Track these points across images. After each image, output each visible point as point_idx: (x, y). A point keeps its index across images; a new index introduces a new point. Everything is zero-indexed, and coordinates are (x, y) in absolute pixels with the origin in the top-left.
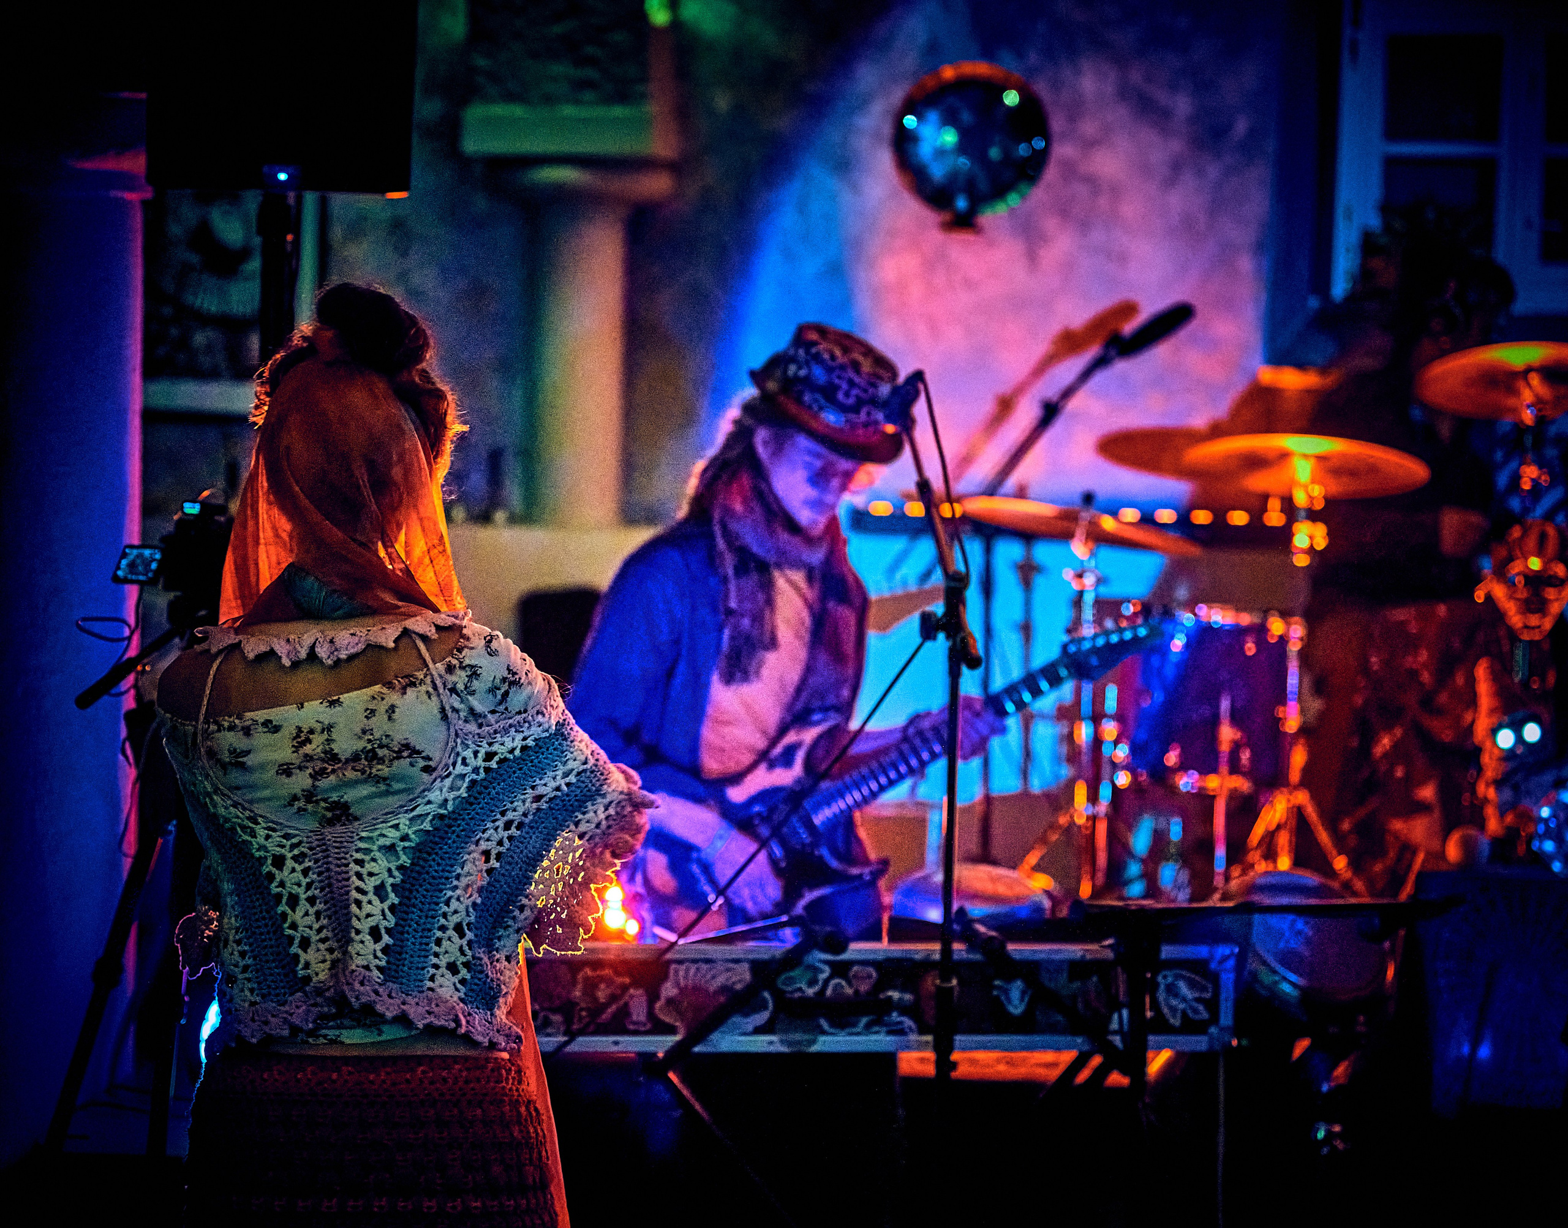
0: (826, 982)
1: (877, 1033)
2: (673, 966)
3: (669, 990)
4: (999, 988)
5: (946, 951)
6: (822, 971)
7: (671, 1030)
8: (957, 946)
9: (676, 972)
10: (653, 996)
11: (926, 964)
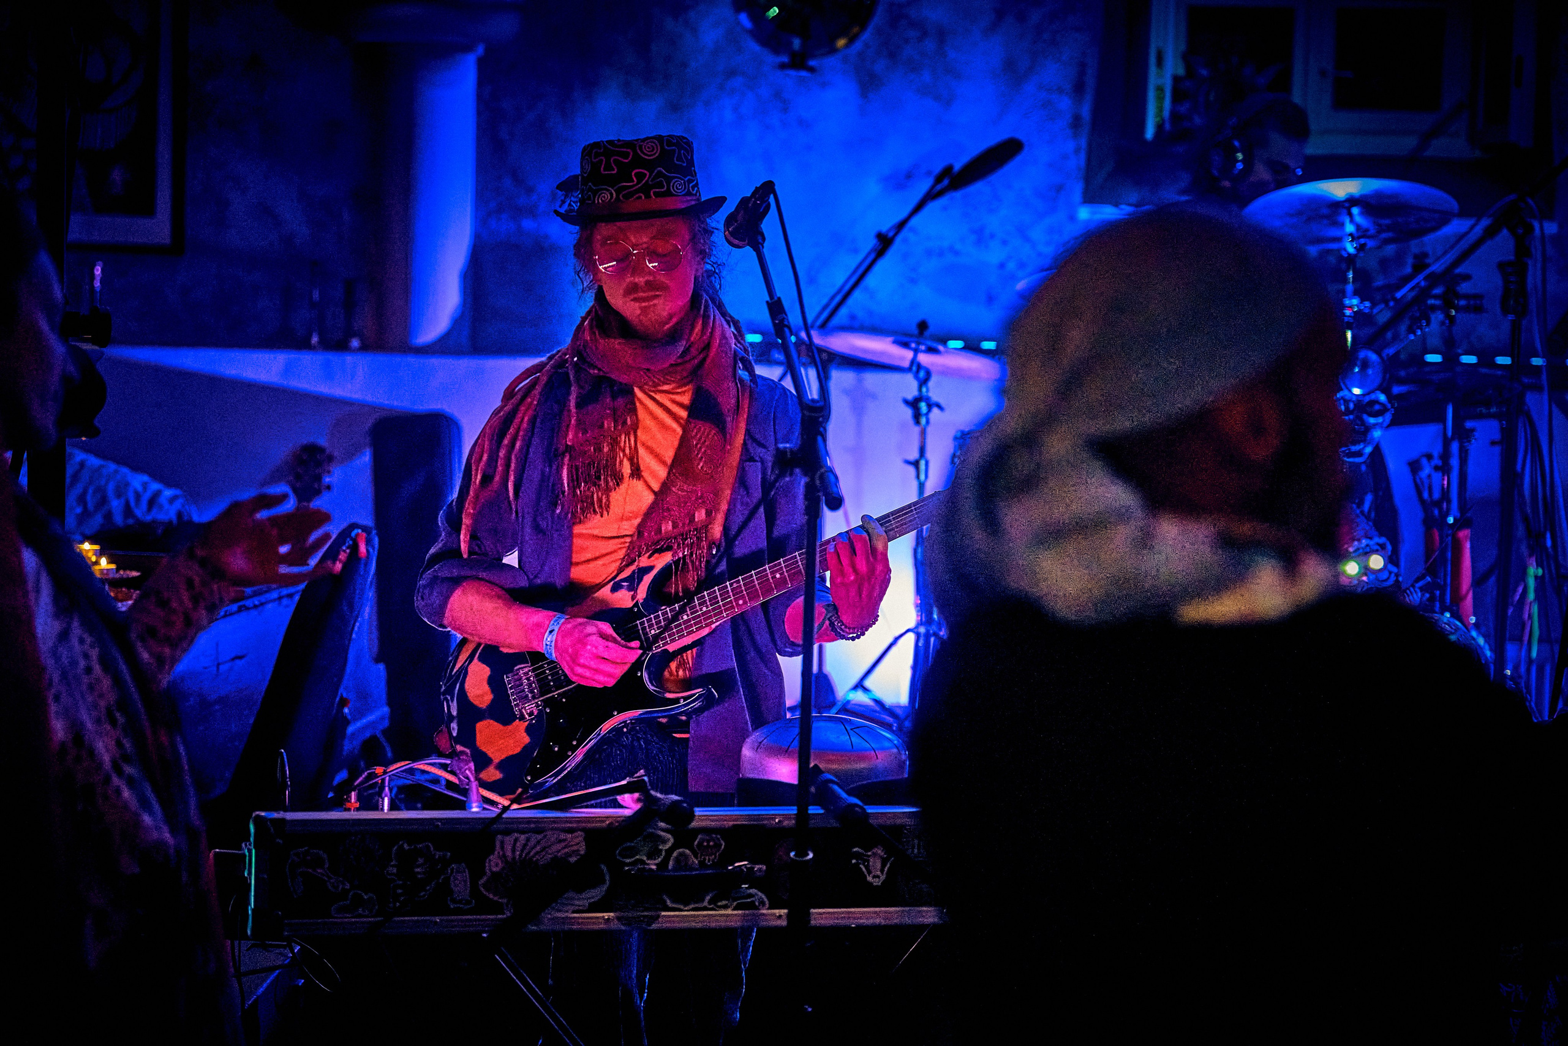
0: (669, 852)
1: (725, 907)
2: (499, 837)
3: (494, 864)
4: (857, 856)
5: (802, 816)
6: (665, 842)
7: (498, 908)
8: (813, 810)
9: (502, 843)
10: (477, 871)
11: (779, 832)
